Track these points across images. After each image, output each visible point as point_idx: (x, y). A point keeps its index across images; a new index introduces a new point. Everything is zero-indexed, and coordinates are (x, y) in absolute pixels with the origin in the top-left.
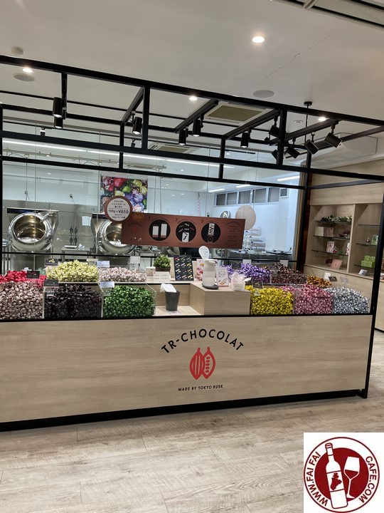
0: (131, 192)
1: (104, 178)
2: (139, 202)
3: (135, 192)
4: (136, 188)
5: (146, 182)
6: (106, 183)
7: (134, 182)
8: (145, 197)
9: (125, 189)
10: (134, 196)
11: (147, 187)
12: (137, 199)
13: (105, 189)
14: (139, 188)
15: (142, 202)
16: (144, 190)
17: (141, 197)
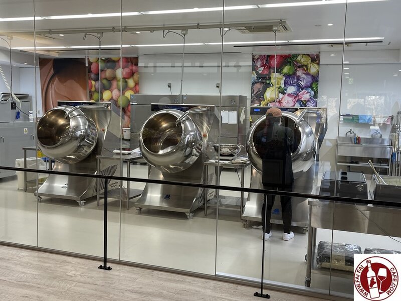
0: (295, 73)
1: (256, 57)
2: (307, 87)
3: (300, 73)
4: (301, 67)
5: (318, 56)
6: (259, 64)
7: (299, 58)
8: (315, 79)
9: (286, 70)
10: (299, 78)
11: (318, 64)
12: (302, 83)
13: (257, 73)
14: (306, 66)
15: (311, 87)
16: (313, 69)
17: (310, 79)
